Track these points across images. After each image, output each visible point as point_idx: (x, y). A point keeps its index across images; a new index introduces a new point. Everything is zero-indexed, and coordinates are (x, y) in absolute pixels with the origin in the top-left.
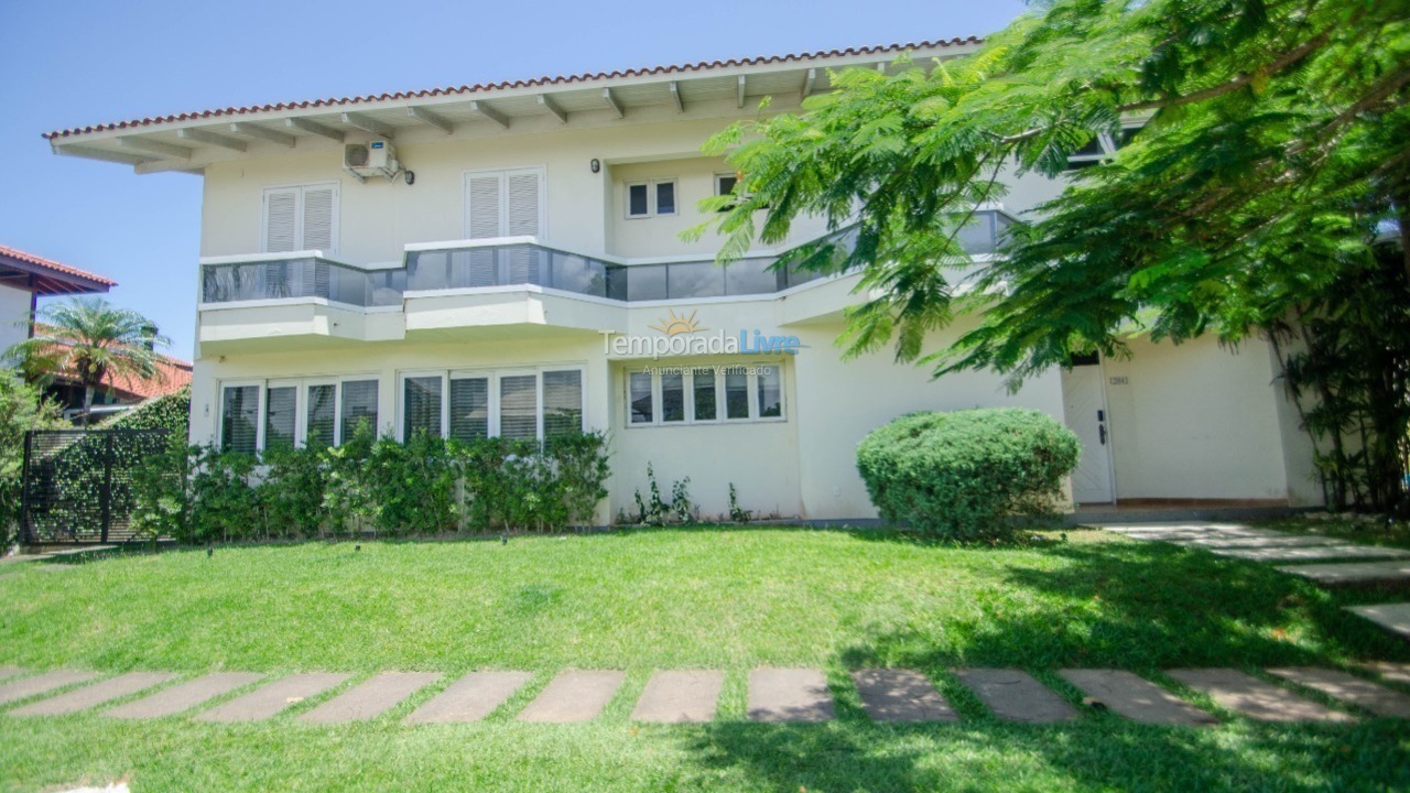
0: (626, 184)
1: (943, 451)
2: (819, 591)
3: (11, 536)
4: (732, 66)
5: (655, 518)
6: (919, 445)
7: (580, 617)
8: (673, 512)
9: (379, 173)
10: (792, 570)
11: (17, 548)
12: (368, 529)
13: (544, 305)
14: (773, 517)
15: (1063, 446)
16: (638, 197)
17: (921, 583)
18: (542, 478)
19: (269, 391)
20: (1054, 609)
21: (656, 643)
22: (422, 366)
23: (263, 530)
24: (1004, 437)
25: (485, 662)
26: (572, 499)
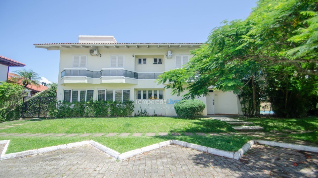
0: (138, 58)
1: (186, 106)
2: (167, 124)
3: (20, 116)
4: (157, 44)
5: (141, 115)
6: (183, 105)
7: (135, 127)
8: (144, 114)
9: (95, 54)
10: (164, 122)
11: (21, 118)
12: (93, 116)
13: (125, 80)
14: (161, 115)
15: (203, 106)
16: (140, 61)
17: (181, 123)
18: (123, 108)
19: (73, 91)
20: (197, 126)
21: (146, 130)
22: (102, 88)
23: (73, 116)
24: (194, 104)
25: (123, 132)
26: (128, 112)
